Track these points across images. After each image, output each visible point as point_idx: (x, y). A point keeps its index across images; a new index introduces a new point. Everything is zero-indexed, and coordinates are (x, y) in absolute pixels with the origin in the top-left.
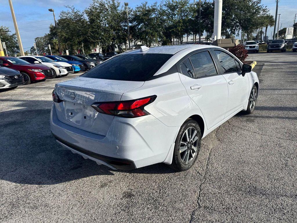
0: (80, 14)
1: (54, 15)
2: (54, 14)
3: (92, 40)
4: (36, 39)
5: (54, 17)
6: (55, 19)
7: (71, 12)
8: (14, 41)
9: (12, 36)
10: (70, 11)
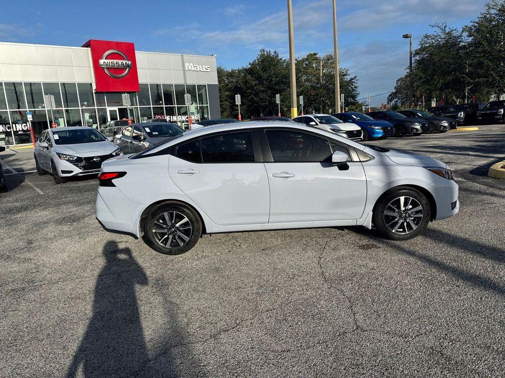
0: (455, 34)
1: (411, 44)
2: (411, 42)
3: (469, 79)
4: (398, 80)
5: (410, 46)
6: (410, 50)
7: (440, 34)
8: (352, 88)
9: (349, 81)
10: (439, 31)
